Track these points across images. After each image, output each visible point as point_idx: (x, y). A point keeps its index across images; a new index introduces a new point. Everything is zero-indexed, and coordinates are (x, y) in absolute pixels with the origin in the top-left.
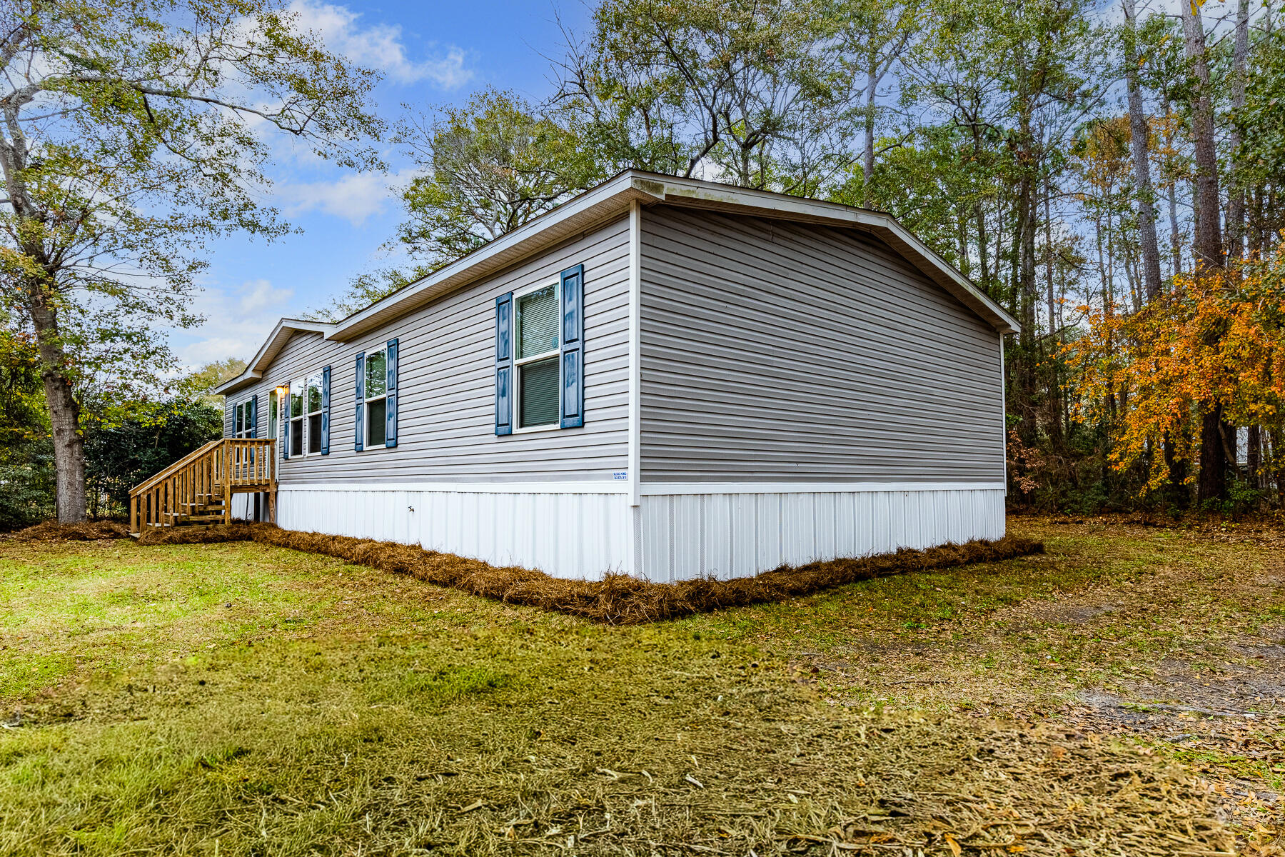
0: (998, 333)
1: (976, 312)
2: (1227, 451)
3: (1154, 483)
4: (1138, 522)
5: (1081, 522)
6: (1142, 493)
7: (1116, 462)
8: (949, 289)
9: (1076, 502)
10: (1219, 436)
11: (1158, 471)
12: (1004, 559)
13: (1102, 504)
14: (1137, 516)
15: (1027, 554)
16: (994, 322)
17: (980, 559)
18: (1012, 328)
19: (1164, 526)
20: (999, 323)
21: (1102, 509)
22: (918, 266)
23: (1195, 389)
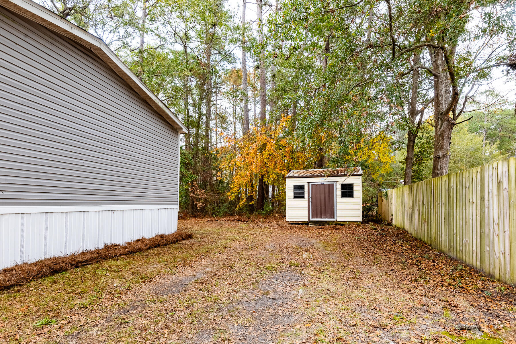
0: (178, 132)
1: (166, 119)
2: (265, 193)
3: (241, 204)
4: (236, 220)
5: (217, 220)
6: (238, 208)
7: (229, 196)
8: (149, 102)
9: (218, 212)
10: (263, 187)
11: (243, 199)
12: (170, 244)
13: (226, 212)
14: (236, 217)
15: (183, 240)
16: (175, 126)
17: (157, 245)
18: (184, 130)
19: (244, 221)
20: (178, 127)
21: (226, 215)
22: (128, 83)
23: (255, 168)
